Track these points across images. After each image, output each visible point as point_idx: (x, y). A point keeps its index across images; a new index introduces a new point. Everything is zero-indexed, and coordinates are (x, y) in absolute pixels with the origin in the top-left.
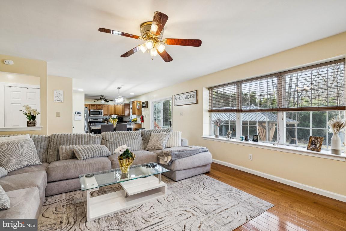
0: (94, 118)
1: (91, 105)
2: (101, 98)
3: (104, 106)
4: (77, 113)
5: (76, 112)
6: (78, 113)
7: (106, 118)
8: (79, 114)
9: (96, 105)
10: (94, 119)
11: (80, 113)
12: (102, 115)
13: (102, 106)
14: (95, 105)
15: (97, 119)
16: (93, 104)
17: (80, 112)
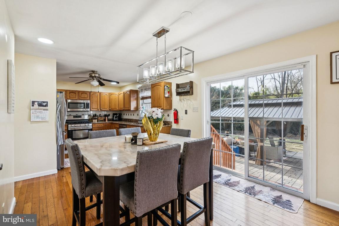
0: (75, 114)
1: (68, 92)
2: (92, 75)
3: (91, 94)
4: (36, 103)
5: (33, 103)
6: (40, 105)
7: (96, 114)
8: (43, 106)
9: (79, 92)
10: (74, 117)
11: (44, 104)
12: (89, 110)
13: (88, 94)
14: (77, 93)
15: (80, 117)
16: (72, 91)
17: (44, 102)
